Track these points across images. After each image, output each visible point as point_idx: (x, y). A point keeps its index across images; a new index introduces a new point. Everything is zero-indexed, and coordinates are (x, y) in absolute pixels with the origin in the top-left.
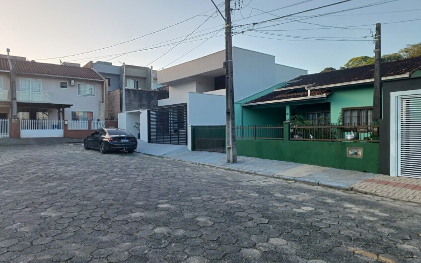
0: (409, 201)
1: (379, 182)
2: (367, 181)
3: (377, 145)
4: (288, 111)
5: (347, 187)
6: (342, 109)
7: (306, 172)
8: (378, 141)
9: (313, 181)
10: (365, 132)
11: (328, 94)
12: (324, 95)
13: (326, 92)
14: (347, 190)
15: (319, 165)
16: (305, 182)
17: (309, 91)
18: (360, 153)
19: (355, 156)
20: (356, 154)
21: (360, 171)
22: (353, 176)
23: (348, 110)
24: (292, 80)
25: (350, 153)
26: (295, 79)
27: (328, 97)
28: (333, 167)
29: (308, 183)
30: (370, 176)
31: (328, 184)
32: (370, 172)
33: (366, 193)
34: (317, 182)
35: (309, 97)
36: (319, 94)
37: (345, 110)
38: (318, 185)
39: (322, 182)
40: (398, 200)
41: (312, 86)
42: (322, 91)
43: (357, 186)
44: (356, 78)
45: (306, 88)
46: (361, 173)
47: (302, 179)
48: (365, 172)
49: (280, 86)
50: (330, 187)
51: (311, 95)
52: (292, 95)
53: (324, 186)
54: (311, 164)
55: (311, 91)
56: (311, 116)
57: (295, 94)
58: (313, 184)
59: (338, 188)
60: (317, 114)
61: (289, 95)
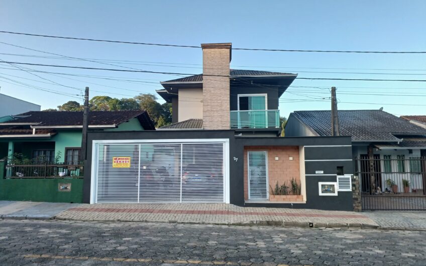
0: (94, 221)
1: (78, 210)
2: (69, 210)
3: (82, 180)
4: (11, 147)
5: (50, 217)
6: (66, 148)
7: (17, 209)
8: (82, 177)
9: (22, 216)
10: (73, 170)
11: (53, 134)
12: (49, 135)
13: (51, 132)
14: (51, 219)
15: (33, 200)
16: (13, 218)
17: (34, 130)
18: (69, 187)
19: (65, 190)
20: (66, 188)
21: (68, 202)
22: (61, 207)
23: (70, 150)
24: (21, 115)
25: (61, 188)
26: (24, 114)
27: (52, 137)
28: (45, 201)
29: (16, 218)
30: (75, 206)
31: (35, 216)
32: (75, 203)
33: (65, 219)
34: (25, 216)
35: (34, 135)
36: (44, 133)
37: (67, 150)
38: (26, 218)
39: (30, 216)
40: (86, 221)
41: (38, 125)
42: (47, 131)
43: (59, 215)
44: (79, 123)
45: (31, 126)
46: (68, 204)
47: (10, 216)
48: (72, 203)
49: (3, 120)
50: (37, 219)
51: (36, 133)
52: (17, 131)
53: (31, 219)
54: (26, 200)
55: (36, 129)
56: (36, 153)
57: (20, 131)
58: (21, 219)
59: (43, 219)
60: (43, 152)
61: (13, 131)
